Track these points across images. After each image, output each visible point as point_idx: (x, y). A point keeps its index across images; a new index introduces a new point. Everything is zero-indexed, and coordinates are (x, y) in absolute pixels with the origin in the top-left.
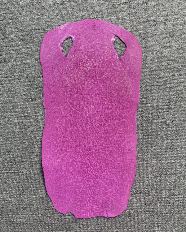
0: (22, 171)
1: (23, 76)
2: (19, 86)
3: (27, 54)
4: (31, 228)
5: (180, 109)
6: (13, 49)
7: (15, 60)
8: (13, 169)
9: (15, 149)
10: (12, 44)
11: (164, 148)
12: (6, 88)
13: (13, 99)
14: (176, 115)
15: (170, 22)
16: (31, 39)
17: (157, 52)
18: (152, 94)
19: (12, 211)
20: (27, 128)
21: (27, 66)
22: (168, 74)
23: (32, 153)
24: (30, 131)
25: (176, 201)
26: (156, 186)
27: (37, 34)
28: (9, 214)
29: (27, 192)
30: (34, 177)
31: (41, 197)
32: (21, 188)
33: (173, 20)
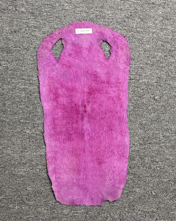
0: (26, 131)
1: (32, 47)
2: (27, 56)
3: (35, 27)
4: (30, 180)
5: (169, 87)
6: (23, 22)
7: (24, 32)
8: (18, 129)
9: (20, 111)
10: (22, 16)
11: (150, 120)
12: (15, 57)
13: (21, 67)
14: (165, 92)
15: (168, 5)
16: (40, 14)
17: (153, 33)
18: (145, 72)
19: (14, 165)
20: (32, 94)
21: (35, 38)
22: (161, 55)
23: (35, 116)
24: (34, 97)
25: (157, 167)
26: (141, 153)
27: (45, 9)
28: (11, 168)
29: (28, 150)
30: (35, 137)
31: (40, 155)
32: (23, 146)
33: (171, 4)
